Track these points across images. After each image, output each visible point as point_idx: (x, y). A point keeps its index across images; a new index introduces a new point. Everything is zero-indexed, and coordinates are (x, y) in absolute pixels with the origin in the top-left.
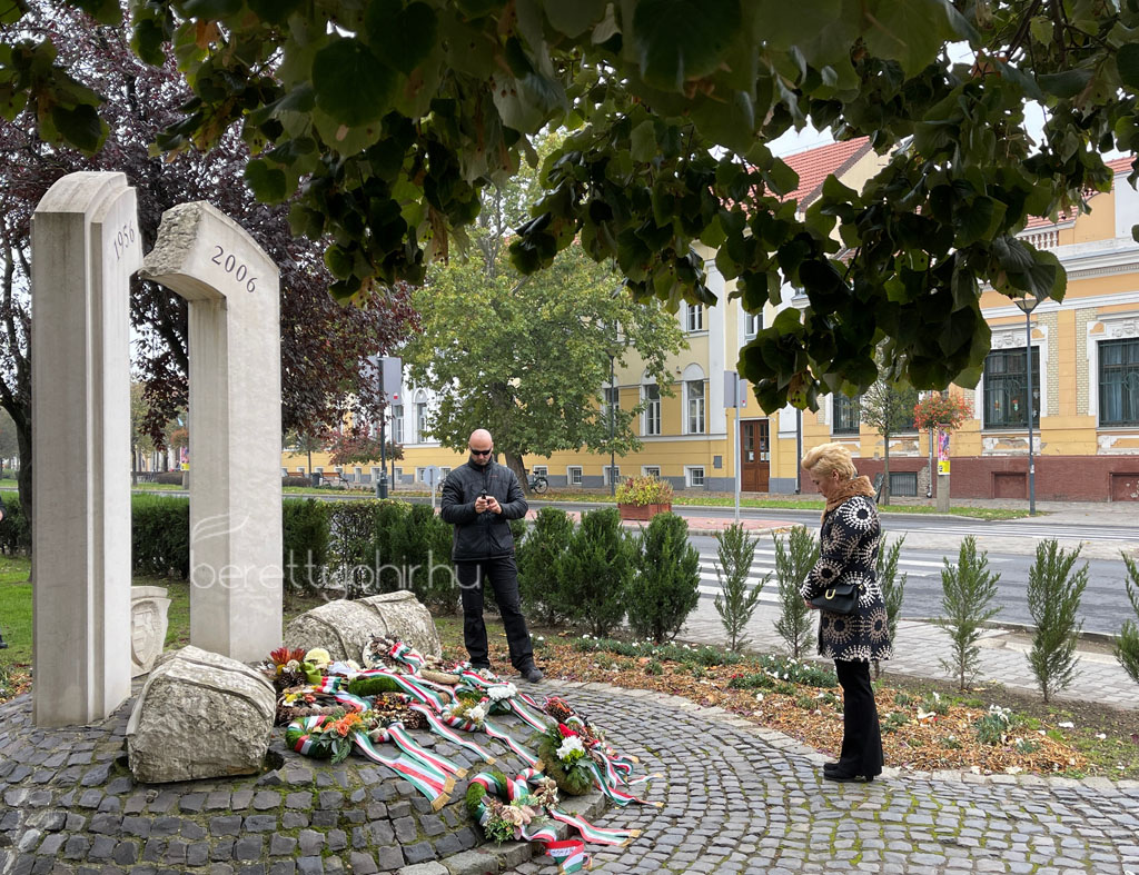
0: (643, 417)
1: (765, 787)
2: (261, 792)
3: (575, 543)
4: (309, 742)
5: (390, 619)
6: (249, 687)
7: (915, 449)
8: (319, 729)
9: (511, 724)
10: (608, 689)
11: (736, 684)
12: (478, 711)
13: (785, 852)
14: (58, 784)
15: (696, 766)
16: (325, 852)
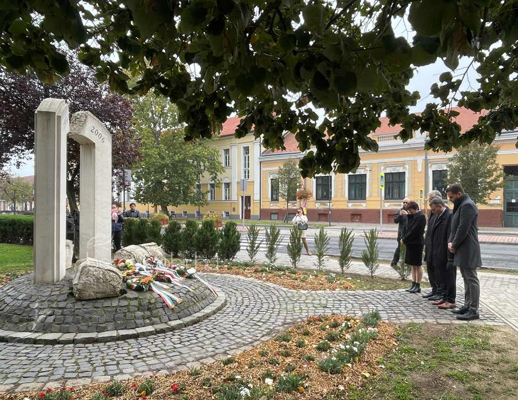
0: (209, 194)
1: (271, 297)
2: (121, 301)
3: (200, 231)
4: (135, 285)
5: (150, 251)
7: (295, 206)
8: (138, 281)
10: (216, 274)
11: (256, 271)
13: (281, 312)
14: (49, 301)
15: (250, 293)
16: (144, 318)
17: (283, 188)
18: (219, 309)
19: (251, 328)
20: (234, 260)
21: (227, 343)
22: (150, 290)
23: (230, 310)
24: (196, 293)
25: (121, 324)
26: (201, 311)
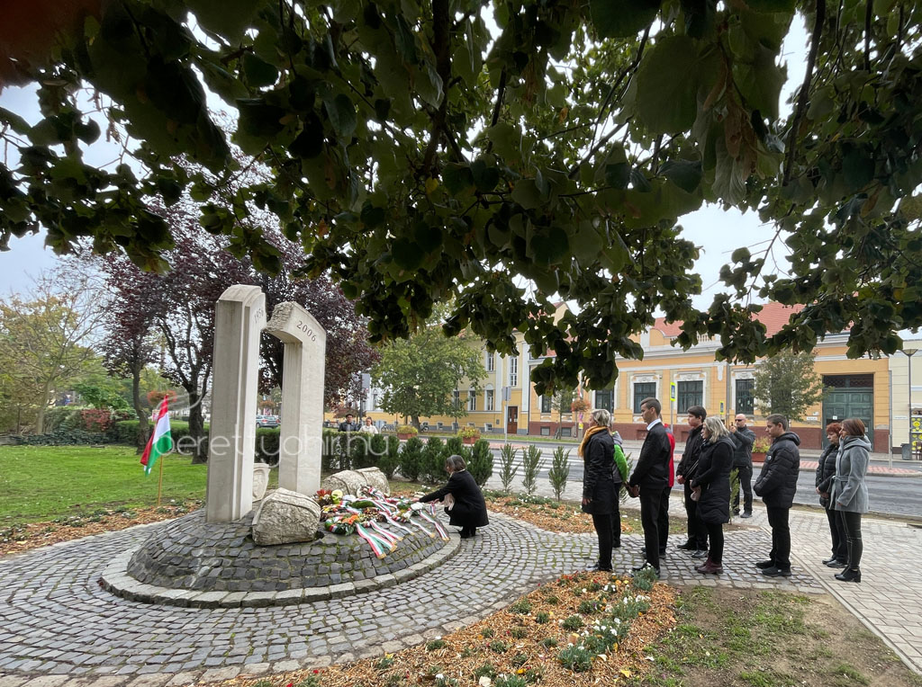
0: (469, 403)
1: (520, 541)
2: (314, 548)
4: (335, 527)
5: (368, 478)
6: (309, 505)
7: (572, 419)
8: (340, 521)
11: (507, 504)
12: (407, 515)
13: (528, 564)
14: (218, 546)
16: (342, 571)
18: (448, 558)
19: (484, 588)
21: (447, 611)
22: (356, 532)
23: (462, 559)
25: (311, 580)
26: (423, 562)
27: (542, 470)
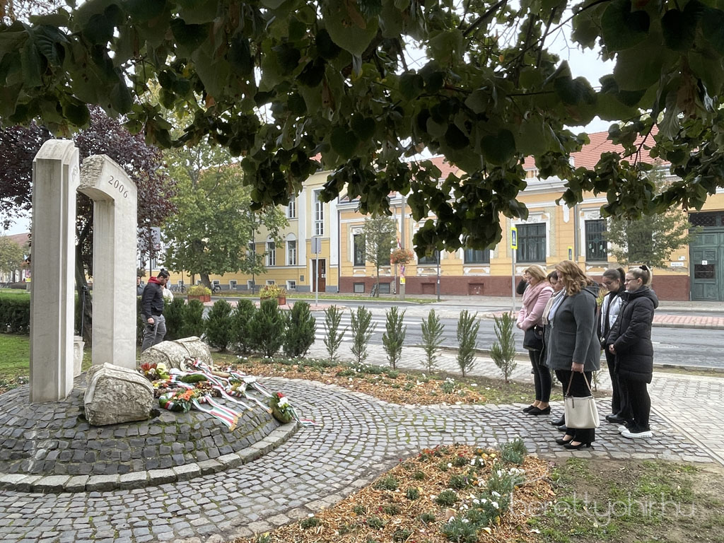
0: (267, 258)
1: (364, 415)
2: (152, 427)
3: (258, 315)
4: (172, 404)
5: (190, 350)
6: (142, 380)
7: (389, 273)
8: (175, 398)
9: (255, 394)
10: (282, 380)
11: (339, 375)
12: (242, 388)
13: (379, 440)
14: (51, 428)
15: (332, 409)
16: (184, 452)
17: (371, 248)
19: (338, 466)
20: (307, 357)
21: (305, 490)
22: (193, 409)
23: (305, 436)
24: (257, 412)
25: (153, 462)
26: (264, 439)
27: (373, 334)
